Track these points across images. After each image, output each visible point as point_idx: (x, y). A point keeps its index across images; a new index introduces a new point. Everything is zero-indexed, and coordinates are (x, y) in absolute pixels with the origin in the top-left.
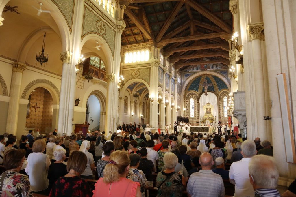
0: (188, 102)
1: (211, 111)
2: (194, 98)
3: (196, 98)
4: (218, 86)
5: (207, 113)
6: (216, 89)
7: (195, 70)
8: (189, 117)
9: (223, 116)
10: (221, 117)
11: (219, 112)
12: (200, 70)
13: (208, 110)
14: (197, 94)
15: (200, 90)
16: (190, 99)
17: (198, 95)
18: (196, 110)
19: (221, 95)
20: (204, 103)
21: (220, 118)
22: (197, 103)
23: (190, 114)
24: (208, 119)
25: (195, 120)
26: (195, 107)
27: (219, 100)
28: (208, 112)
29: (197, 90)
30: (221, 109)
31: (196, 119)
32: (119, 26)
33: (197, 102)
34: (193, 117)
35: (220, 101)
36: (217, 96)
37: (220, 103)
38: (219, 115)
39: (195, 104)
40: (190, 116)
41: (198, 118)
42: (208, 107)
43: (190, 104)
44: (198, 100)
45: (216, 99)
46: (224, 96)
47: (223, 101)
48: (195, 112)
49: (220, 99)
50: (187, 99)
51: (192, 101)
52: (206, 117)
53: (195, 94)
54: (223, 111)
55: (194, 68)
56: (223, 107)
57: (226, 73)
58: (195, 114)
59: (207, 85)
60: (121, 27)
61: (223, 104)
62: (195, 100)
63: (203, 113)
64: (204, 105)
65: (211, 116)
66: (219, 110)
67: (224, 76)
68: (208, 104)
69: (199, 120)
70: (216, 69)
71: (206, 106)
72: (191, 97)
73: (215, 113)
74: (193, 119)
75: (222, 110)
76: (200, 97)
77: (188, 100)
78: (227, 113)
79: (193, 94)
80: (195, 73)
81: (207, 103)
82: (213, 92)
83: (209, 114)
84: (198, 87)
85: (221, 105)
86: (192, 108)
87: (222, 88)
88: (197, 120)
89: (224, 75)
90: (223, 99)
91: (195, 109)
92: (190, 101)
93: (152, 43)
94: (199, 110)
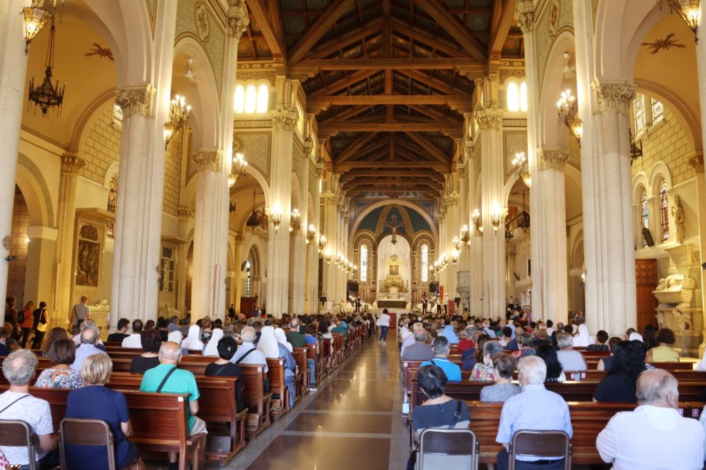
0: (357, 252)
1: (400, 271)
2: (367, 244)
3: (371, 245)
4: (412, 223)
5: (392, 273)
6: (410, 229)
7: (376, 196)
8: (357, 280)
9: (420, 280)
10: (416, 281)
11: (413, 273)
12: (385, 196)
13: (394, 268)
14: (373, 236)
15: (380, 230)
16: (360, 246)
17: (374, 239)
18: (371, 268)
19: (417, 241)
20: (385, 255)
21: (415, 283)
22: (372, 255)
23: (360, 274)
24: (394, 285)
25: (368, 287)
26: (369, 261)
27: (413, 250)
28: (394, 272)
29: (373, 230)
30: (416, 266)
31: (370, 285)
32: (234, 20)
33: (372, 252)
34: (365, 280)
35: (415, 252)
36: (410, 242)
37: (415, 255)
38: (413, 279)
39: (369, 257)
40: (360, 279)
41: (374, 283)
42: (394, 264)
43: (360, 255)
44: (375, 248)
45: (408, 249)
46: (424, 243)
47: (420, 253)
48: (368, 271)
49: (415, 249)
50: (356, 246)
51: (364, 251)
52: (390, 281)
53: (369, 238)
54: (420, 271)
55: (374, 193)
56: (421, 263)
57: (430, 205)
58: (368, 275)
59: (397, 225)
60: (239, 24)
61: (420, 257)
62: (369, 248)
63: (383, 273)
64: (385, 260)
65: (399, 279)
66: (413, 268)
67: (426, 211)
68: (394, 257)
69: (376, 286)
70: (414, 197)
71: (391, 261)
72: (362, 243)
73: (405, 274)
74: (364, 284)
75: (417, 268)
76: (378, 243)
77: (357, 248)
78: (427, 275)
79: (365, 236)
80: (375, 201)
81: (393, 254)
82: (402, 235)
83: (394, 276)
84: (376, 224)
85: (417, 260)
86: (364, 264)
87: (421, 229)
88: (372, 286)
89: (427, 209)
90: (420, 248)
91: (369, 266)
92: (360, 251)
93: (283, 65)
94: (375, 268)
